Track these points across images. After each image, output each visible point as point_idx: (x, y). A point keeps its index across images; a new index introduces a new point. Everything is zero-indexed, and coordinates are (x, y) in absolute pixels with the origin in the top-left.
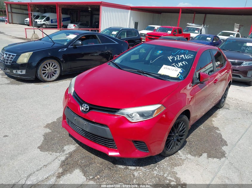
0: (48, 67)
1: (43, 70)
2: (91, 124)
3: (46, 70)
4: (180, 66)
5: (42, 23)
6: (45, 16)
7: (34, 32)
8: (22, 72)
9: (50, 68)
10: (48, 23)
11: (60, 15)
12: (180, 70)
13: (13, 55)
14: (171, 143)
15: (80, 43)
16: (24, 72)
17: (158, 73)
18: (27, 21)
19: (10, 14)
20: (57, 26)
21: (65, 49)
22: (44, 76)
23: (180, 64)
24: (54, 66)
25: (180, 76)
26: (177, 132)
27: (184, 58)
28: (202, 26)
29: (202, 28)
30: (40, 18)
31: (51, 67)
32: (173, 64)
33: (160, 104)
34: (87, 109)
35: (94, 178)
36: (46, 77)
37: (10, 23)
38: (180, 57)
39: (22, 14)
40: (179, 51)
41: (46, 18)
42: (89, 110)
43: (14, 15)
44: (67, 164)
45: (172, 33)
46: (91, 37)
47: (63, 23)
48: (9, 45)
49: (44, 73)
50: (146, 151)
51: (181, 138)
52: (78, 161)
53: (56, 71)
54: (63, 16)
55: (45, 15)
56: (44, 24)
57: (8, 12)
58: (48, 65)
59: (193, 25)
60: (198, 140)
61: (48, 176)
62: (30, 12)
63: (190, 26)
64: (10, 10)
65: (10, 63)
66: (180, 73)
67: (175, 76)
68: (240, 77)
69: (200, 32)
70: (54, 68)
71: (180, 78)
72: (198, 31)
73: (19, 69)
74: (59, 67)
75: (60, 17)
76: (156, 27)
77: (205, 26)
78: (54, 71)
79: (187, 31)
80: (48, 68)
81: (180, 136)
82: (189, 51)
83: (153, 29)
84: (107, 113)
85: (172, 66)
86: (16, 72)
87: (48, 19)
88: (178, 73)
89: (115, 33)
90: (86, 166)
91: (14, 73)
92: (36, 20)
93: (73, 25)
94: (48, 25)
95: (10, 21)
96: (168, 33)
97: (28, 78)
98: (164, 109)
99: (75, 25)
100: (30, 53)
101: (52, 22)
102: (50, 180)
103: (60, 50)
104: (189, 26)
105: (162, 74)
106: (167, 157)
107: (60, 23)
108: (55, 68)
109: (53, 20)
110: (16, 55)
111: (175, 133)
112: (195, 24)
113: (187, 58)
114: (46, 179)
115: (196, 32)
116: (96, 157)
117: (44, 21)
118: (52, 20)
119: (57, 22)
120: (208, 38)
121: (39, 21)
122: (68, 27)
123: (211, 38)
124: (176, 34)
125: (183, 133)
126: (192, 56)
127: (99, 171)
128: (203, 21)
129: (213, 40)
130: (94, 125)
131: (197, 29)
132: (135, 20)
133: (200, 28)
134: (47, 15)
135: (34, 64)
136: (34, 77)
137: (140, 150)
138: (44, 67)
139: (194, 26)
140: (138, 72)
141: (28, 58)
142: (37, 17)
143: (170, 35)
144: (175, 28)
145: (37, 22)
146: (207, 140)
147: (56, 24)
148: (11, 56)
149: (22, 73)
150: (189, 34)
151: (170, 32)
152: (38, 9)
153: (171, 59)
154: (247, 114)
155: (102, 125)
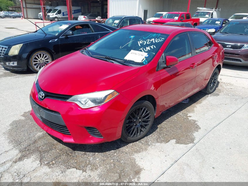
0: (39, 58)
1: (34, 61)
2: (46, 111)
3: (37, 61)
4: (147, 50)
5: (55, 16)
6: (56, 10)
7: (44, 25)
8: (13, 64)
9: (41, 59)
10: (59, 16)
11: (70, 7)
12: (146, 55)
13: (5, 48)
14: (132, 128)
15: (71, 32)
16: (16, 64)
17: (124, 58)
18: (40, 15)
19: (25, 10)
20: (68, 18)
21: (56, 40)
22: (35, 67)
23: (148, 48)
24: (46, 57)
25: (145, 61)
26: (140, 118)
27: (154, 42)
28: (214, 10)
29: (213, 12)
30: (52, 11)
31: (43, 58)
32: (141, 49)
33: (112, 89)
34: (43, 96)
35: (49, 163)
36: (38, 67)
37: (25, 18)
38: (150, 41)
39: (32, 8)
40: (151, 35)
41: (58, 11)
42: (44, 98)
43: (29, 10)
44: (28, 150)
45: (179, 19)
46: (85, 26)
47: (73, 16)
48: (5, 39)
49: (35, 65)
50: (100, 137)
51: (146, 124)
52: (40, 147)
53: (47, 62)
54: (74, 8)
55: (56, 8)
56: (56, 17)
57: (23, 8)
58: (39, 56)
59: (204, 9)
60: (171, 127)
61: (5, 161)
62: (43, 6)
63: (201, 10)
64: (24, 6)
65: (3, 55)
66: (145, 57)
67: (140, 61)
68: (241, 61)
69: (211, 16)
70: (45, 59)
71: (144, 63)
72: (209, 15)
73: (11, 61)
74: (50, 58)
75: (70, 9)
76: (164, 13)
77: (217, 10)
78: (46, 62)
79: (197, 16)
80: (39, 60)
81: (143, 122)
82: (161, 34)
83: (160, 15)
84: (60, 100)
85: (139, 51)
86: (9, 64)
87: (59, 12)
88: (143, 57)
89: (117, 22)
90: (45, 152)
91: (8, 65)
92: (48, 14)
93: (83, 16)
94: (60, 18)
95: (26, 17)
96: (175, 19)
97: (20, 70)
98: (117, 94)
99: (85, 16)
100: (20, 45)
101: (63, 15)
102: (6, 165)
103: (51, 41)
104: (199, 10)
105: (128, 60)
106: (131, 143)
107: (71, 15)
108: (47, 59)
109: (65, 13)
110: (7, 47)
111: (136, 118)
112: (207, 7)
113: (156, 41)
114: (3, 163)
115: (207, 16)
116: (58, 143)
117: (56, 14)
118: (63, 13)
119: (67, 15)
120: (217, 22)
121: (52, 15)
122: (78, 18)
123: (221, 22)
124: (184, 20)
125: (148, 118)
126: (162, 40)
127: (56, 156)
128: (216, 4)
129: (223, 24)
130: (48, 112)
131: (208, 13)
132: (144, 7)
133: (211, 12)
134: (59, 8)
135: (25, 56)
136: (26, 68)
137: (95, 136)
138: (35, 58)
139: (206, 10)
140: (105, 58)
141: (19, 50)
142: (50, 11)
143: (176, 21)
144: (182, 14)
145: (49, 15)
146: (181, 127)
147: (67, 16)
148: (4, 49)
149: (15, 65)
150: (199, 19)
151: (176, 18)
152: (50, 3)
153: (140, 44)
154: (236, 100)
155: (55, 112)
